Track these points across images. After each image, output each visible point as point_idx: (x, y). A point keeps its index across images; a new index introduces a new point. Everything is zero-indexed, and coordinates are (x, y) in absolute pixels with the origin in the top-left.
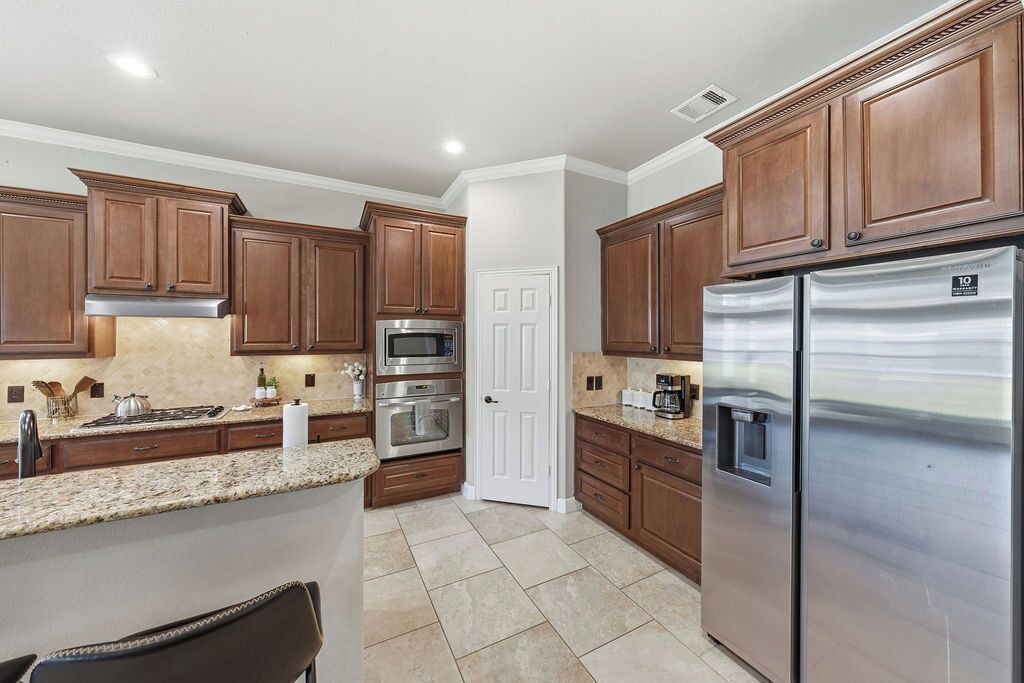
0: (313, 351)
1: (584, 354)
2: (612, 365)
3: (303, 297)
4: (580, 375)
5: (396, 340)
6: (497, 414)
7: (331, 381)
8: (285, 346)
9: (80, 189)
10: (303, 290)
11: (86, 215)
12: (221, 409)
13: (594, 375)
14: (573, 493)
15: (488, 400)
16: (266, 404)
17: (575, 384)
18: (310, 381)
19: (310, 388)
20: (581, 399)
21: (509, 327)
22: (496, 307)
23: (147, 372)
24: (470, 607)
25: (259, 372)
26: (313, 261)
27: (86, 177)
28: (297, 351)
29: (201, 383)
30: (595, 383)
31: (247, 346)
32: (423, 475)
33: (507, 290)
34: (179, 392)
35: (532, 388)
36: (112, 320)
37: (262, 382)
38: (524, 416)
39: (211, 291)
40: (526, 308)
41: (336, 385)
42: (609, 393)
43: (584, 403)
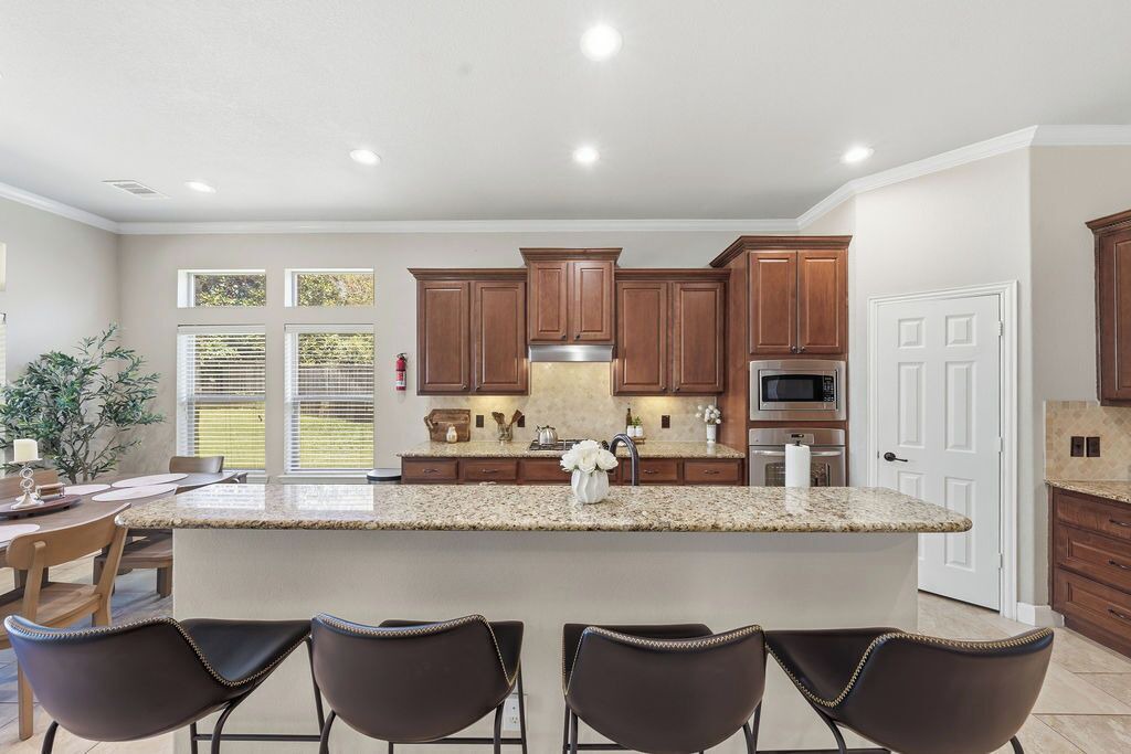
0: (678, 393)
1: (1065, 404)
2: (1119, 421)
3: (670, 340)
4: (1060, 433)
5: (770, 383)
6: (904, 477)
7: (684, 423)
8: (654, 388)
9: (518, 262)
10: (670, 334)
11: (526, 284)
13: (1086, 433)
14: (1047, 599)
15: (890, 457)
17: (1050, 446)
19: (666, 430)
20: (1060, 469)
21: (924, 367)
22: (903, 342)
23: (550, 408)
25: (627, 412)
26: (678, 304)
28: (663, 393)
29: (583, 419)
30: (1086, 447)
33: (921, 319)
34: (569, 426)
35: (968, 445)
37: (629, 421)
38: (951, 483)
39: (603, 337)
40: (956, 342)
41: (688, 427)
42: (1113, 464)
43: (1065, 475)
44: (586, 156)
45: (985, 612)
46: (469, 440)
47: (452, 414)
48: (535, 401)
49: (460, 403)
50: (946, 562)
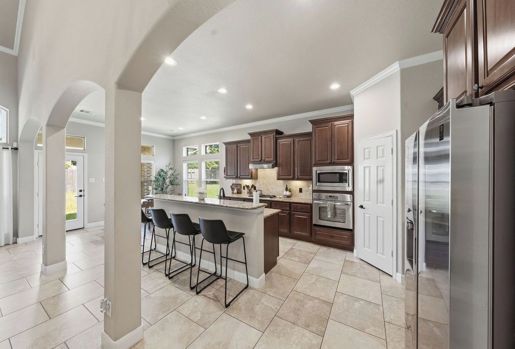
5: (321, 175)
6: (366, 215)
7: (307, 191)
8: (290, 177)
9: (249, 137)
11: (250, 144)
12: (275, 196)
15: (361, 207)
16: (289, 197)
18: (301, 190)
19: (300, 193)
21: (371, 168)
22: (365, 158)
23: (263, 184)
24: (311, 283)
25: (286, 186)
26: (297, 146)
27: (250, 134)
28: (293, 179)
31: (280, 177)
32: (333, 236)
33: (370, 148)
35: (383, 202)
36: (257, 170)
37: (287, 189)
38: (379, 218)
40: (380, 157)
44: (249, 107)
45: (385, 274)
46: (241, 193)
47: (236, 185)
48: (259, 181)
49: (239, 182)
50: (377, 253)
